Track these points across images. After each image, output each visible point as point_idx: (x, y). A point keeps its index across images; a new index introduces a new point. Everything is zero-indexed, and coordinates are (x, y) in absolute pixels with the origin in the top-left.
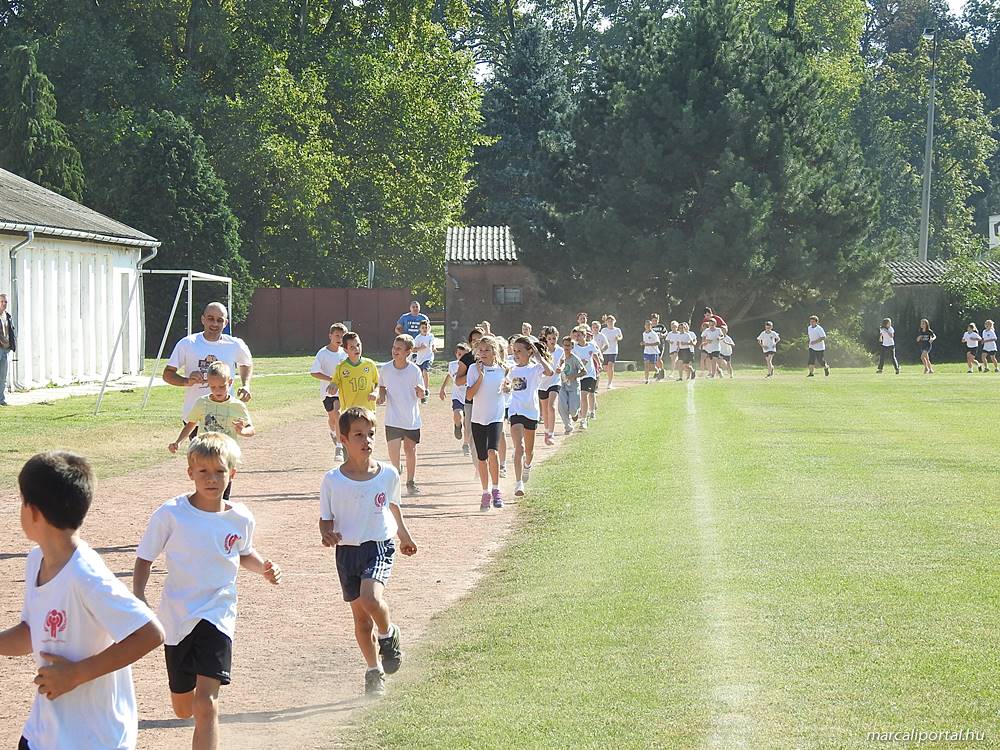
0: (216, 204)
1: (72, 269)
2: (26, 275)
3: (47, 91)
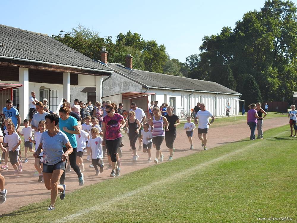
0: (257, 89)
1: (226, 99)
2: (218, 99)
3: (231, 72)
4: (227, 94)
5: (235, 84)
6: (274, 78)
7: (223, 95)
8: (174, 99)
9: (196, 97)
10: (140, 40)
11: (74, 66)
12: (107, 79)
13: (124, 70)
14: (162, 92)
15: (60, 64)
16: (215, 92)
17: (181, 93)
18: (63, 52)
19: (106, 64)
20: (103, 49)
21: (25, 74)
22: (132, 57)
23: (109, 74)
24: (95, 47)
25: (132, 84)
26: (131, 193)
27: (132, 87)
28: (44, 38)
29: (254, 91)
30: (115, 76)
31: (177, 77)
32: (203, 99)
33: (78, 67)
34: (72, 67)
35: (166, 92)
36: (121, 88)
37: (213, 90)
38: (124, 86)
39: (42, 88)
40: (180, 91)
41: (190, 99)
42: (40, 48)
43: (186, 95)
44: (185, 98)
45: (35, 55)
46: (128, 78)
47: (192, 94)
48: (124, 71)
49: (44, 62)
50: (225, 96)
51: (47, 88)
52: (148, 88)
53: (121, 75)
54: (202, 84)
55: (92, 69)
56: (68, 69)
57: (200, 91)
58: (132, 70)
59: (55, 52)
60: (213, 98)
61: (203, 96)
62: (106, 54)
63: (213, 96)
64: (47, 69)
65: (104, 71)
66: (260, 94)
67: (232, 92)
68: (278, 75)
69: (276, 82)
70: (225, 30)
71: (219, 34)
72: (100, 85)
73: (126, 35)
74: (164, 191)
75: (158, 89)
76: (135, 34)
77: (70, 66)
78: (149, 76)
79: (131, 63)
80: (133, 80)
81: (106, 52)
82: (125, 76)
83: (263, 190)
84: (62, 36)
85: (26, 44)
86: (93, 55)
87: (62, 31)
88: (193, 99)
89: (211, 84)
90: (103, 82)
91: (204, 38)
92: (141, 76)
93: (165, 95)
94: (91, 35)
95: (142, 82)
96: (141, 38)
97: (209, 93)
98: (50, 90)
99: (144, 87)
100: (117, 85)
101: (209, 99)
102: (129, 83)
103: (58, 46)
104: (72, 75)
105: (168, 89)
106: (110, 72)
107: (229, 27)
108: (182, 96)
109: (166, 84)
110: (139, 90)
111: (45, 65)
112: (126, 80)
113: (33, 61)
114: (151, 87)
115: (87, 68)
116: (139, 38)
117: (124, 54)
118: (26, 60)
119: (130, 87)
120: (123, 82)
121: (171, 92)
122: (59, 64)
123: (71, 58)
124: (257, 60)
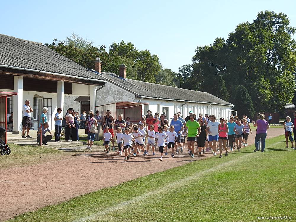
0: (249, 100)
1: (219, 109)
2: (210, 110)
3: (223, 82)
4: (220, 104)
5: (227, 94)
6: (266, 90)
7: (216, 106)
8: (167, 109)
9: (189, 107)
10: (134, 50)
11: (68, 74)
12: (101, 88)
13: (118, 79)
14: (156, 102)
15: (55, 73)
16: (208, 103)
17: (174, 103)
18: (57, 61)
19: (100, 74)
20: (97, 59)
21: (19, 82)
22: (126, 66)
23: (103, 84)
24: (89, 56)
25: (126, 93)
26: (126, 203)
27: (126, 97)
28: (38, 46)
29: (246, 102)
30: (109, 85)
31: (170, 88)
32: (196, 109)
33: (72, 76)
34: (67, 75)
35: (159, 102)
36: (114, 98)
37: (206, 100)
38: (117, 95)
39: (36, 96)
40: (173, 101)
41: (183, 109)
42: (35, 57)
43: (179, 105)
44: (178, 109)
45: (30, 64)
46: (122, 88)
47: (185, 104)
48: (118, 81)
49: (39, 71)
50: (217, 106)
51: (41, 97)
52: (141, 98)
53: (115, 84)
54: (195, 95)
55: (86, 79)
56: (63, 78)
57: (193, 102)
58: (125, 79)
59: (50, 60)
60: (206, 109)
61: (196, 106)
62: (100, 63)
63: (205, 106)
64: (41, 77)
65: (98, 80)
66: (252, 105)
67: (224, 102)
68: (270, 86)
69: (269, 93)
70: (218, 41)
71: (212, 45)
72: (94, 95)
73: (120, 44)
74: (159, 201)
75: (152, 99)
76: (129, 44)
77: (64, 75)
78: (143, 86)
79: (125, 72)
80: (126, 90)
81: (100, 61)
82: (119, 86)
83: (257, 201)
84: (56, 45)
85: (21, 53)
86: (87, 64)
87: (55, 40)
88: (186, 109)
89: (204, 95)
90: (97, 91)
91: (197, 48)
92: (134, 86)
93: (158, 105)
94: (85, 44)
95: (135, 92)
96: (135, 48)
97: (201, 103)
98: (44, 99)
99: (138, 97)
100: (111, 95)
101: (202, 110)
102: (122, 92)
103: (52, 54)
104: (65, 83)
105: (161, 99)
106: (104, 81)
107: (222, 38)
108: (175, 106)
109: (159, 95)
110: (132, 100)
111: (39, 74)
112: (119, 90)
113: (28, 69)
114: (145, 97)
115: (81, 77)
116: (132, 48)
117: (117, 64)
118: (20, 68)
119: (123, 96)
120: (117, 91)
121: (164, 102)
122: (53, 72)
123: (66, 67)
124: (249, 71)
